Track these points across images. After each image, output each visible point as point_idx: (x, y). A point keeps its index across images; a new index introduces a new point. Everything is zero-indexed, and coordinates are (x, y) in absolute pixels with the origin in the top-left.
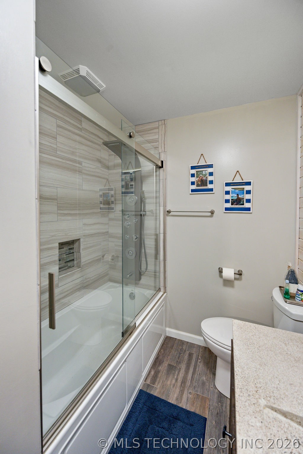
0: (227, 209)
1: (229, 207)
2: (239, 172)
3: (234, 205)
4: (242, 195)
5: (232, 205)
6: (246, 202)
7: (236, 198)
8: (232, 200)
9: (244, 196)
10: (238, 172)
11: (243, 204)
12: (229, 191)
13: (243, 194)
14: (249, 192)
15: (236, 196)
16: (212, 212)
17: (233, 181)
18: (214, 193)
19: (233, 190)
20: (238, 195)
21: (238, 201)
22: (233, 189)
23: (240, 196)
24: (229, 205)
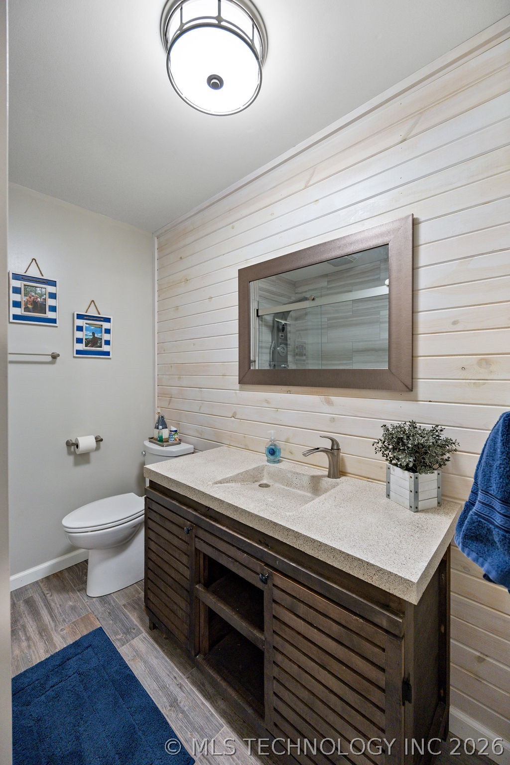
0: (78, 352)
1: (82, 349)
2: (95, 302)
3: (89, 347)
4: (99, 335)
5: (86, 346)
6: (105, 344)
7: (91, 337)
8: (86, 339)
9: (102, 336)
10: (93, 302)
11: (101, 347)
12: (82, 327)
13: (101, 333)
14: (108, 331)
15: (91, 334)
16: (55, 357)
17: (86, 312)
18: (57, 327)
19: (88, 326)
20: (93, 334)
21: (94, 341)
22: (86, 324)
23: (96, 335)
24: (81, 347)
